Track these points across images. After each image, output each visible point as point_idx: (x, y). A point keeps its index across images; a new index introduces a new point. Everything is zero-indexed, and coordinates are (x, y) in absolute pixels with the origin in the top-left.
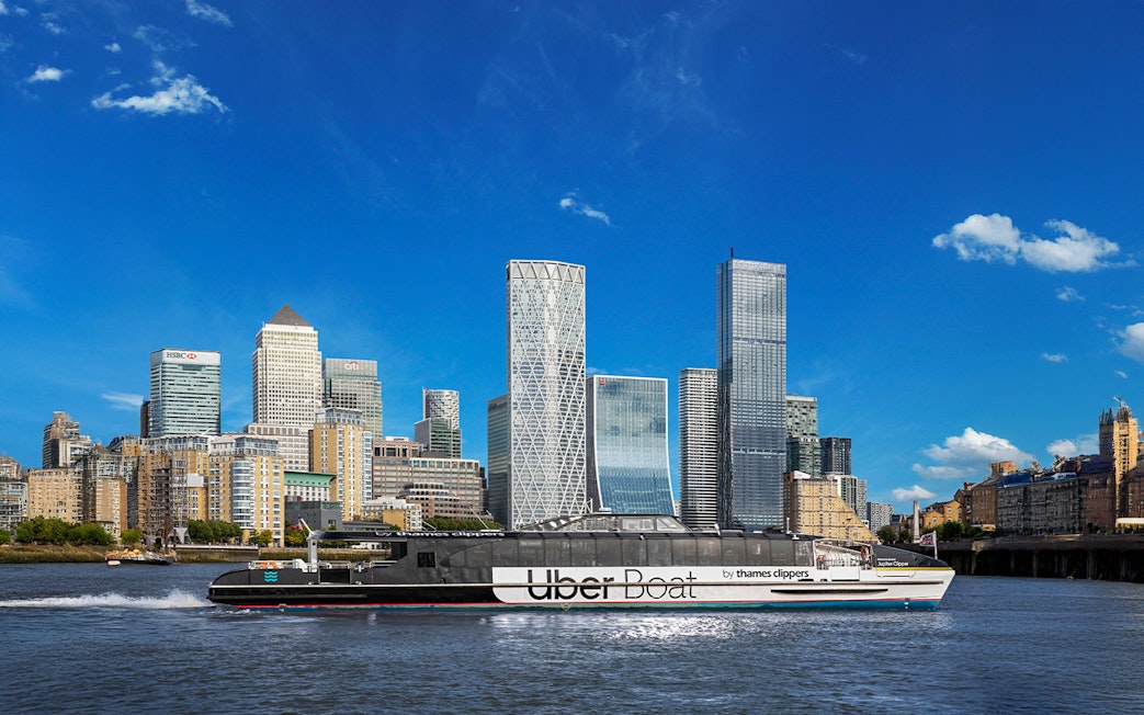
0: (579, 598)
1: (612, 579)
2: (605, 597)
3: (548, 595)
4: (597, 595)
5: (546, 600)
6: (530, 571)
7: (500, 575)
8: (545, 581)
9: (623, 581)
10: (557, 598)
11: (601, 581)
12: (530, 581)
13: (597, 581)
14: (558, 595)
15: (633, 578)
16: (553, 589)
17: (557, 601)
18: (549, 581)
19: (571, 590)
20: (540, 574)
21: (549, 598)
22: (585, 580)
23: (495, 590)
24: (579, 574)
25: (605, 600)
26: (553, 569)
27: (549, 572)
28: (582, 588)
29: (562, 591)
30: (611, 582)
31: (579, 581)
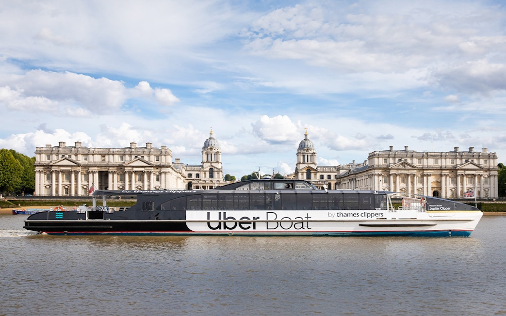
0: (238, 229)
1: (258, 218)
2: (254, 228)
3: (219, 227)
4: (249, 227)
5: (218, 230)
6: (209, 214)
7: (191, 215)
8: (217, 219)
9: (266, 220)
10: (225, 229)
11: (252, 219)
12: (208, 218)
13: (249, 219)
14: (225, 227)
15: (271, 217)
16: (222, 224)
17: (225, 230)
18: (220, 218)
19: (233, 224)
20: (214, 215)
21: (220, 229)
22: (241, 219)
23: (187, 223)
24: (238, 215)
25: (254, 230)
26: (222, 212)
27: (220, 213)
28: (240, 223)
29: (228, 225)
30: (258, 220)
31: (238, 219)
